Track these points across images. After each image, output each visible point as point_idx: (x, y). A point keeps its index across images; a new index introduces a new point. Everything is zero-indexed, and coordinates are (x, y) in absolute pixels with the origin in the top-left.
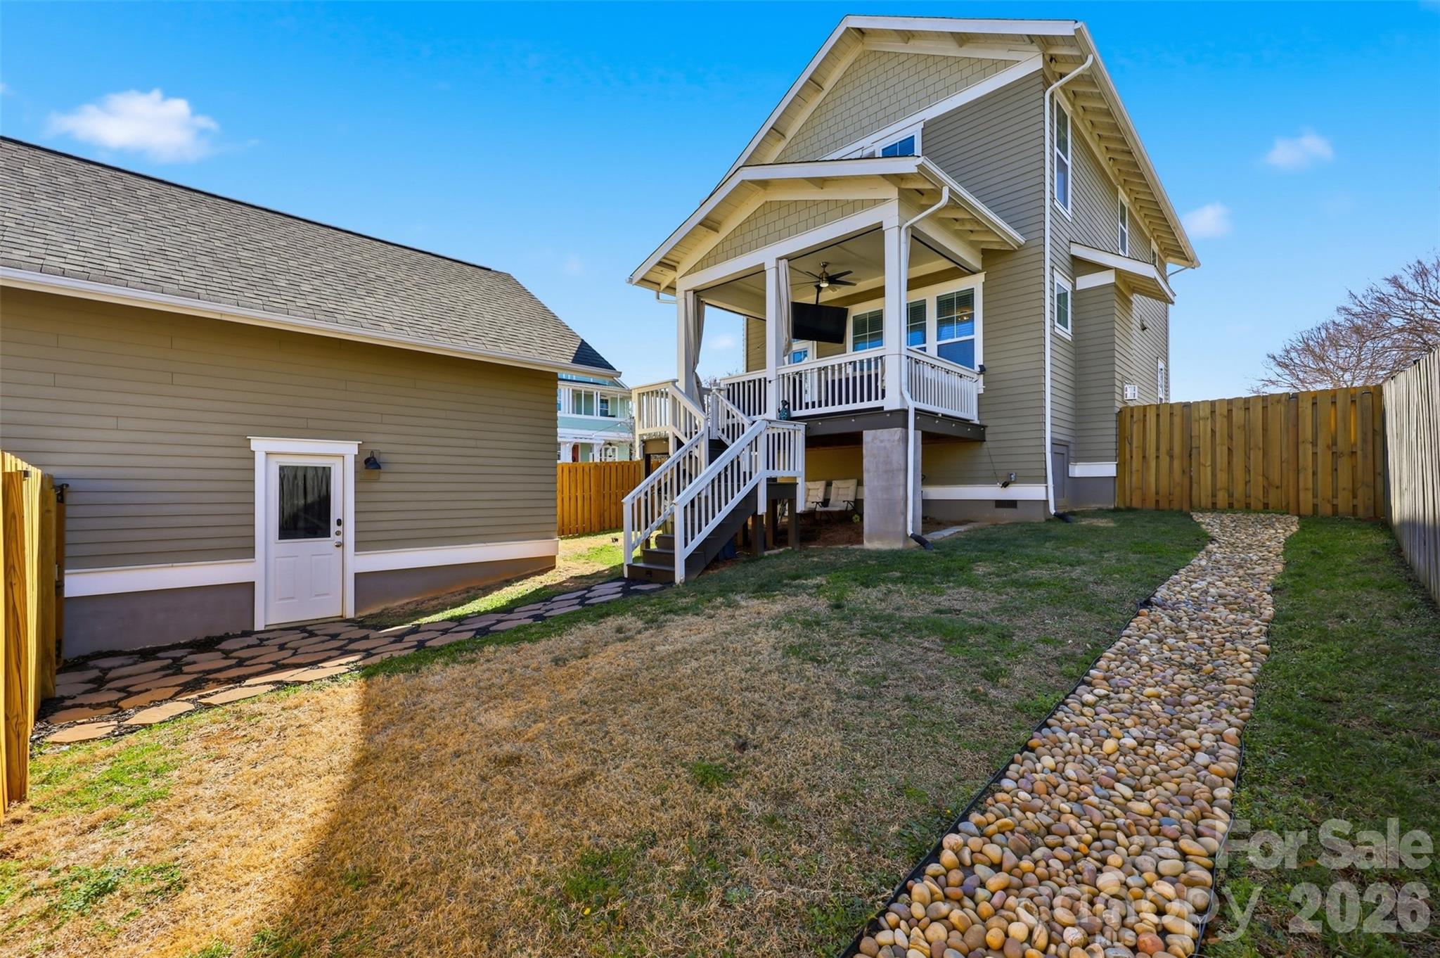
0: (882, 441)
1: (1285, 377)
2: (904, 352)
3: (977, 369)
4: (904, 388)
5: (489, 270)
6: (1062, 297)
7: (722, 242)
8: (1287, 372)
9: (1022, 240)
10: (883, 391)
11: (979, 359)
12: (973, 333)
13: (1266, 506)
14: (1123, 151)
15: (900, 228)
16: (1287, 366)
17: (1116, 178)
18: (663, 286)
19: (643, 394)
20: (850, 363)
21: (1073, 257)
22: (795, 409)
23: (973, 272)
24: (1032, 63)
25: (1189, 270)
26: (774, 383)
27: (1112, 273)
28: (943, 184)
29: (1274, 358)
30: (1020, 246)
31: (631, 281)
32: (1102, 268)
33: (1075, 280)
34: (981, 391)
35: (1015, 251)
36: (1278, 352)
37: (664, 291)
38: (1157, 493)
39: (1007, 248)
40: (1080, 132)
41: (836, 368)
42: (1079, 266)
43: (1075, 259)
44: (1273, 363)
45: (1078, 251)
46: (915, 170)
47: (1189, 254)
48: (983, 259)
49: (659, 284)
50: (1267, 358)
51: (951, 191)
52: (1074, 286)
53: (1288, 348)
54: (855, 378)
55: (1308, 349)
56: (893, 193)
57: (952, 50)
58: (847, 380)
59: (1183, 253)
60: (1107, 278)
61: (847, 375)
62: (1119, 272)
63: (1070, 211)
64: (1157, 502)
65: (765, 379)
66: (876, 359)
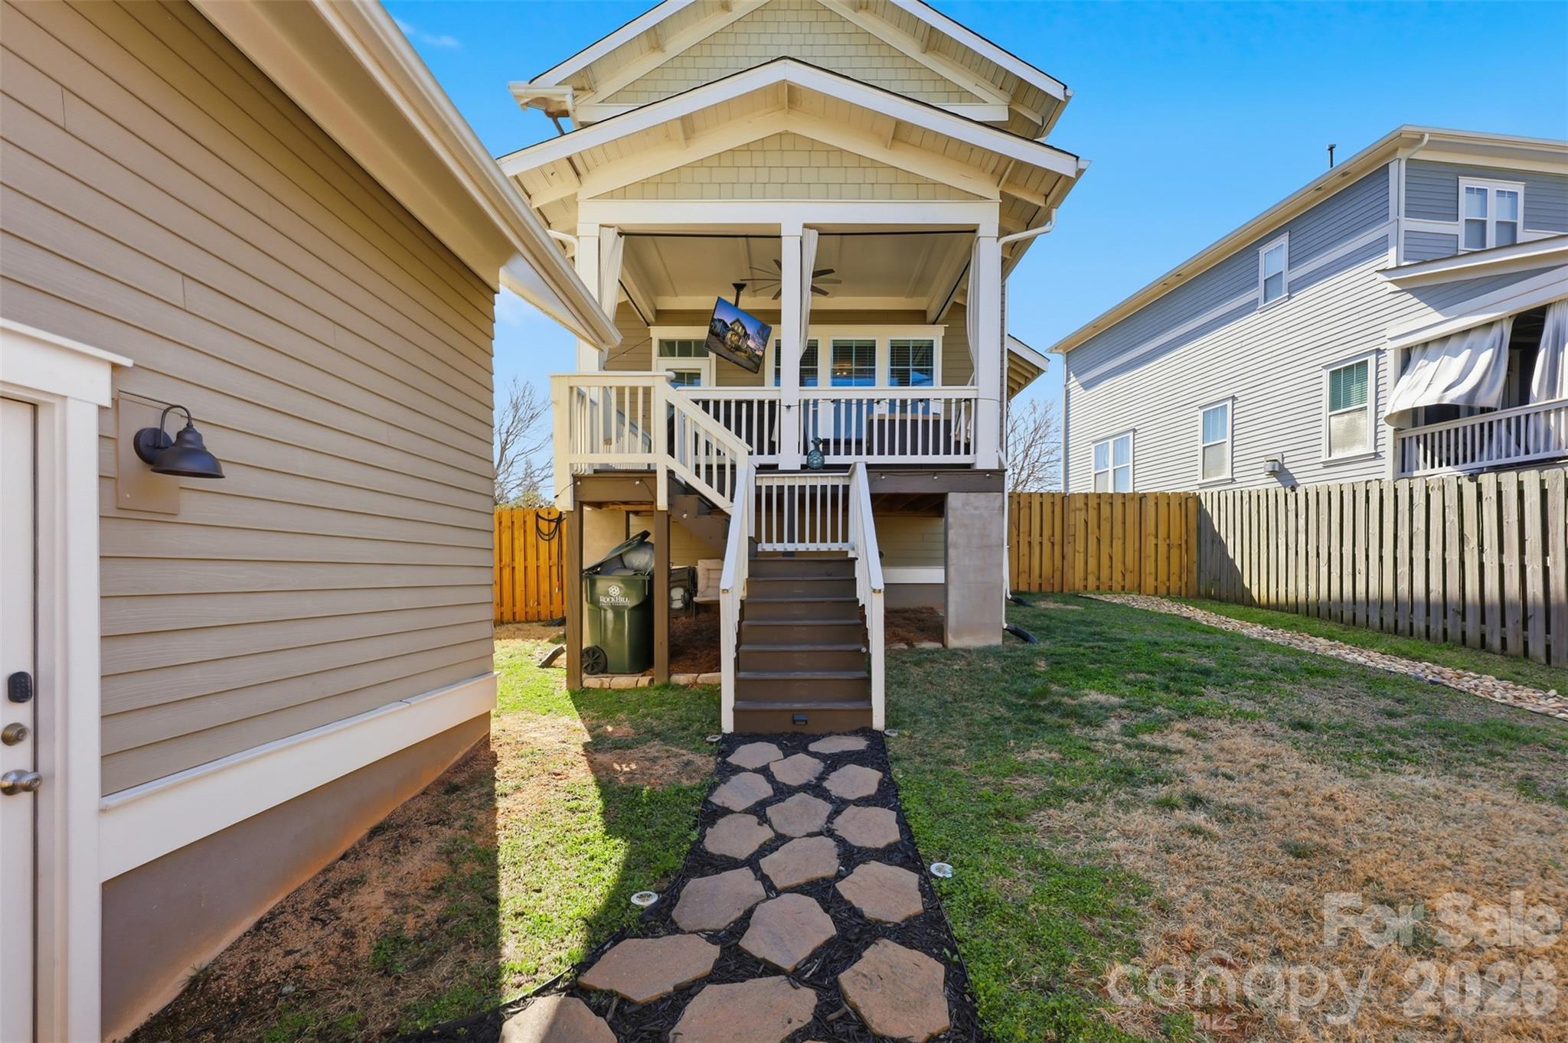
0: (976, 508)
7: (691, 166)
13: (1123, 588)
15: (998, 241)
23: (935, 322)
26: (795, 410)
28: (1055, 205)
38: (1041, 576)
57: (910, 47)
64: (1040, 585)
65: (772, 404)
66: (958, 401)
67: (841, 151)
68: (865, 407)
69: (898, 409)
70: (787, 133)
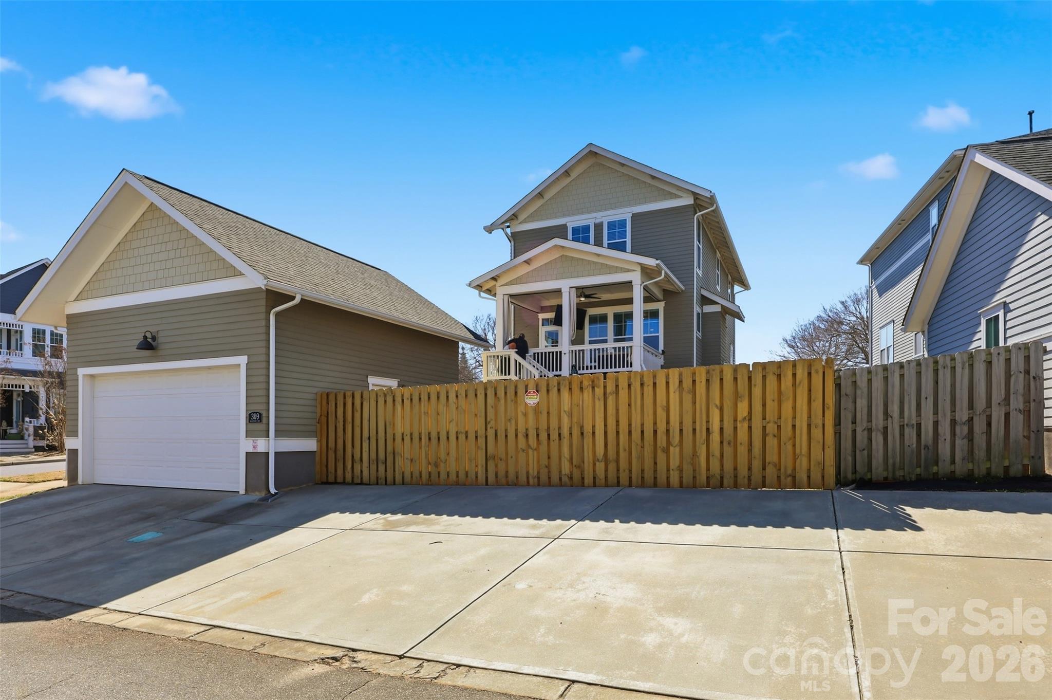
1: (792, 354)
2: (642, 345)
3: (661, 352)
4: (642, 362)
5: (380, 270)
6: (698, 314)
7: (532, 271)
8: (793, 351)
9: (683, 288)
10: (631, 363)
11: (661, 347)
12: (658, 333)
14: (721, 232)
15: (641, 285)
16: (793, 347)
17: (716, 245)
18: (483, 290)
19: (491, 356)
20: (613, 348)
21: (702, 295)
22: (580, 369)
23: (659, 301)
24: (689, 201)
25: (746, 291)
26: (567, 355)
27: (720, 306)
28: (662, 269)
29: (786, 341)
30: (682, 291)
31: (470, 285)
32: (715, 303)
33: (702, 307)
34: (663, 364)
35: (680, 293)
36: (789, 338)
37: (483, 292)
39: (678, 291)
40: (704, 228)
41: (605, 349)
42: (705, 301)
43: (703, 297)
44: (786, 346)
45: (704, 293)
46: (655, 265)
47: (745, 283)
48: (664, 294)
49: (481, 287)
50: (782, 341)
51: (665, 273)
52: (702, 310)
53: (794, 335)
54: (615, 356)
55: (803, 338)
56: (639, 269)
57: (649, 181)
58: (611, 356)
59: (743, 283)
60: (716, 309)
61: (611, 353)
62: (722, 306)
63: (701, 272)
65: (561, 352)
66: (627, 347)
67: (582, 259)
68: (593, 352)
69: (605, 352)
70: (563, 255)
